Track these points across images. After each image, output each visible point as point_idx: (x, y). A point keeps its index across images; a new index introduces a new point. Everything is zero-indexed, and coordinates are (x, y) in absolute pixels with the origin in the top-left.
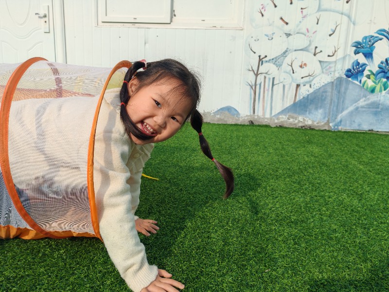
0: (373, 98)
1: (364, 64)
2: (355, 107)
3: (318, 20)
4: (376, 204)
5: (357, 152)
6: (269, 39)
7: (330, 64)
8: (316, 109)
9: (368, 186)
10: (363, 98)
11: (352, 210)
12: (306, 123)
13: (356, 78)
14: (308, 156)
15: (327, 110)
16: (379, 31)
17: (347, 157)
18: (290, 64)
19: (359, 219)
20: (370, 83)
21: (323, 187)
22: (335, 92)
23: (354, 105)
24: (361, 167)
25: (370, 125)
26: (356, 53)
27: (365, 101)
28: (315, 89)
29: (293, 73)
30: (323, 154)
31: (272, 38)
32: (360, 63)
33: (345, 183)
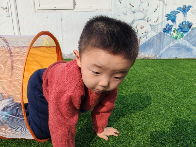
1: (172, 25)
2: (168, 47)
3: (148, 4)
4: (180, 95)
5: (170, 69)
6: (125, 15)
7: (155, 26)
8: (150, 49)
9: (176, 86)
10: (172, 42)
11: (169, 99)
12: (145, 56)
13: (168, 32)
14: (147, 73)
15: (155, 49)
16: (178, 8)
17: (166, 72)
18: (136, 27)
19: (173, 103)
20: (175, 35)
21: (155, 88)
22: (159, 40)
23: (168, 46)
24: (173, 76)
25: (176, 55)
26: (168, 20)
27: (173, 43)
28: (148, 39)
29: (138, 31)
30: (154, 71)
31: (126, 15)
32: (170, 25)
33: (165, 85)
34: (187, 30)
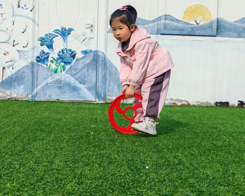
0: (57, 77)
1: (48, 53)
2: (46, 83)
3: (14, 22)
7: (25, 52)
8: (19, 85)
10: (50, 76)
12: (13, 96)
13: (44, 62)
15: (27, 86)
16: (55, 30)
20: (54, 66)
22: (30, 73)
23: (46, 81)
25: (57, 96)
26: (42, 45)
27: (51, 79)
28: (16, 71)
32: (45, 52)
34: (70, 61)
